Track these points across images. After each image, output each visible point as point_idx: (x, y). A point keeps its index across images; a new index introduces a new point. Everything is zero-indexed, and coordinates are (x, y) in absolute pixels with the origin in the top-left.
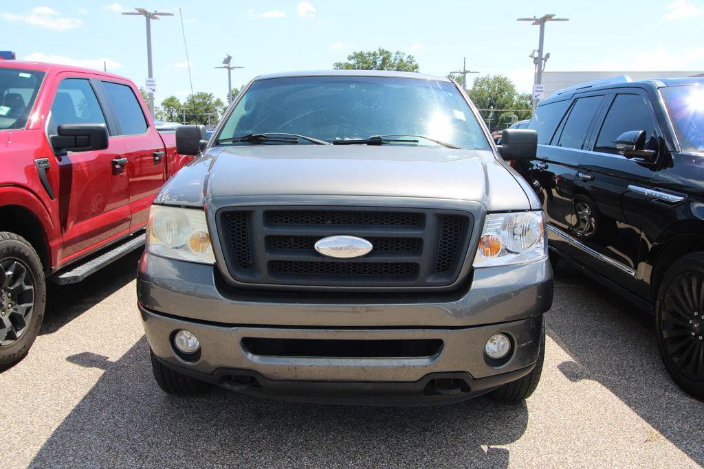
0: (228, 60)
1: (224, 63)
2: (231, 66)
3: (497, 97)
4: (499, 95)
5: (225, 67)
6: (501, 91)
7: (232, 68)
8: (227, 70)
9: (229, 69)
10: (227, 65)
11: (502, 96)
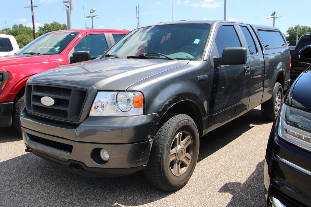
0: (274, 14)
1: (272, 15)
2: (276, 17)
5: (272, 18)
7: (276, 18)
8: (273, 19)
9: (274, 18)
10: (273, 16)
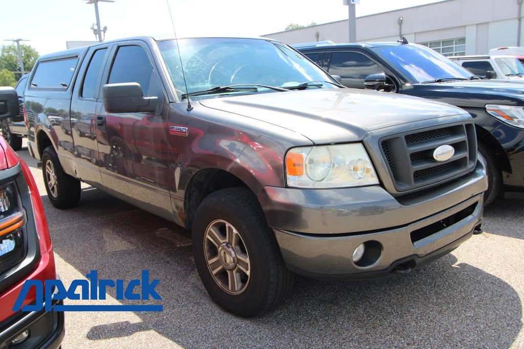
3: (26, 62)
4: (27, 60)
6: (28, 56)
11: (29, 61)
